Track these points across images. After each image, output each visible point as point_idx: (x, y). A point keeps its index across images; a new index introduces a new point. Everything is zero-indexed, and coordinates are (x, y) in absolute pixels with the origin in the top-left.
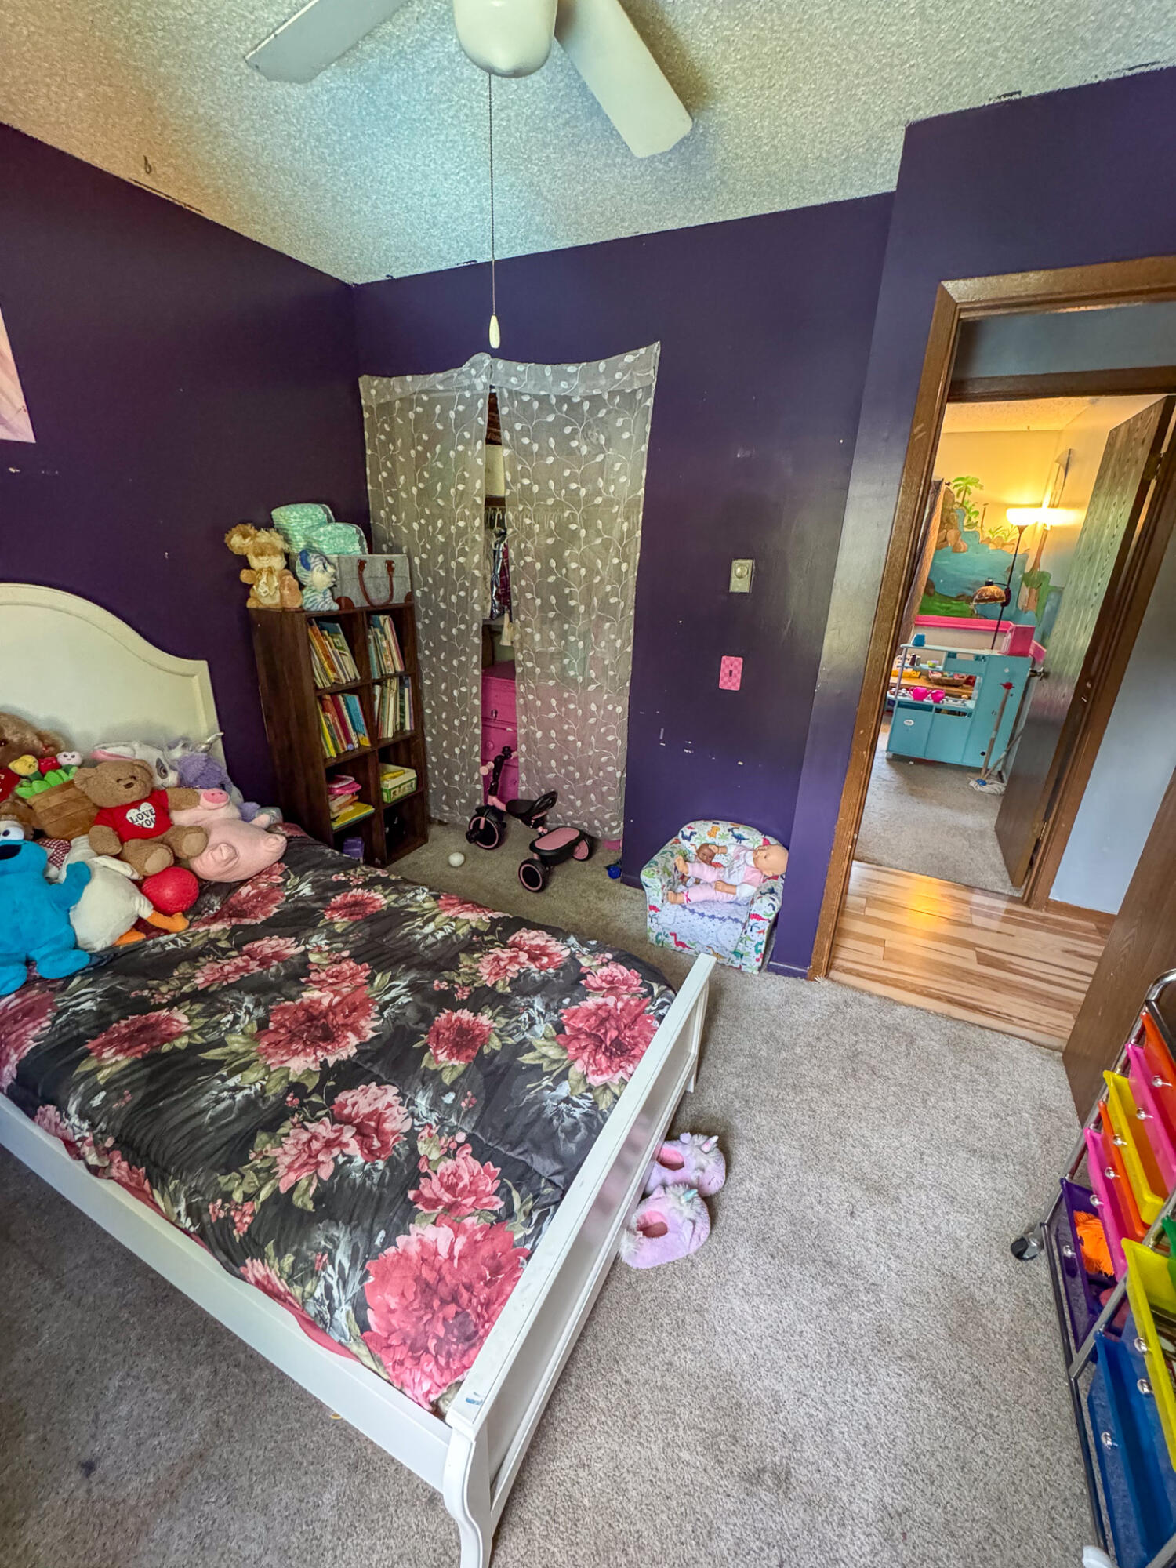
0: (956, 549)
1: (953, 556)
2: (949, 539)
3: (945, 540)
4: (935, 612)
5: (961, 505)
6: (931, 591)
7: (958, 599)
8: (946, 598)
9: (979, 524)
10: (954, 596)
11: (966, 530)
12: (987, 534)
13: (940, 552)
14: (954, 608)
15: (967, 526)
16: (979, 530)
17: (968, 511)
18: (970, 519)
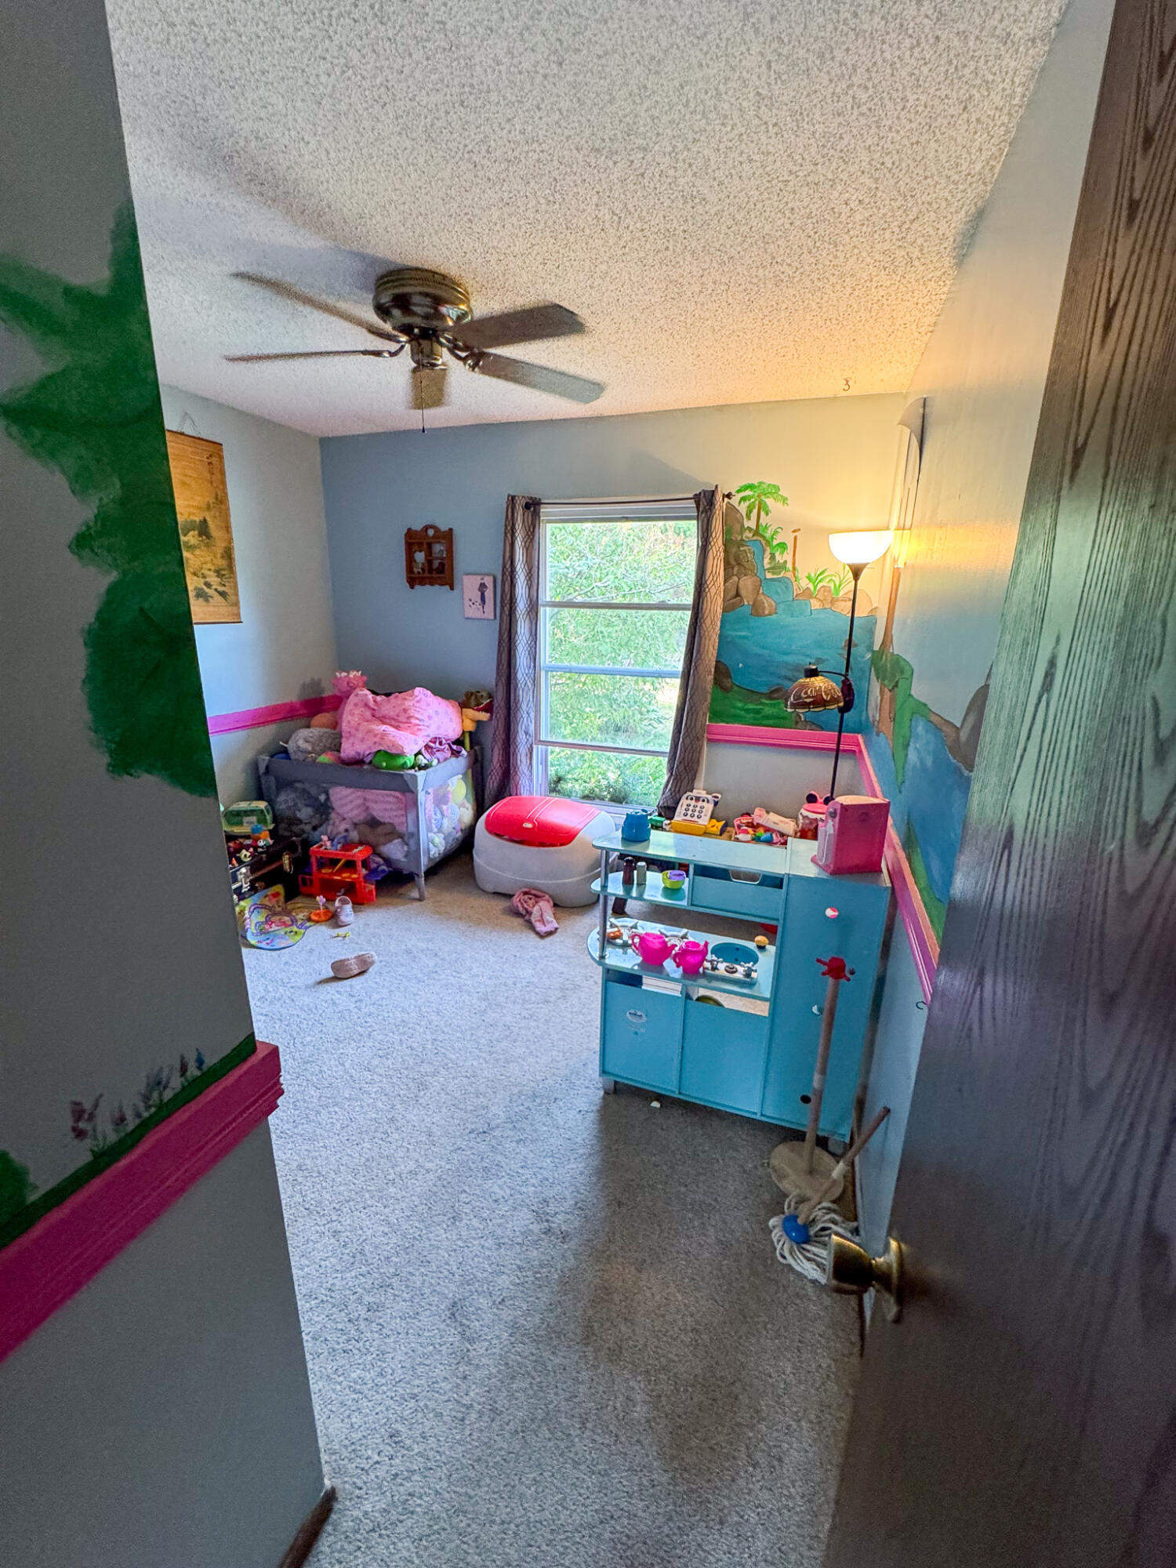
0: (757, 610)
1: (754, 622)
2: (743, 593)
3: (738, 594)
4: (736, 718)
5: (756, 533)
6: (727, 683)
7: (771, 695)
8: (752, 694)
9: (789, 566)
10: (765, 690)
11: (769, 576)
12: (804, 583)
13: (731, 616)
14: (768, 710)
15: (773, 569)
16: (789, 575)
17: (768, 543)
18: (773, 557)
